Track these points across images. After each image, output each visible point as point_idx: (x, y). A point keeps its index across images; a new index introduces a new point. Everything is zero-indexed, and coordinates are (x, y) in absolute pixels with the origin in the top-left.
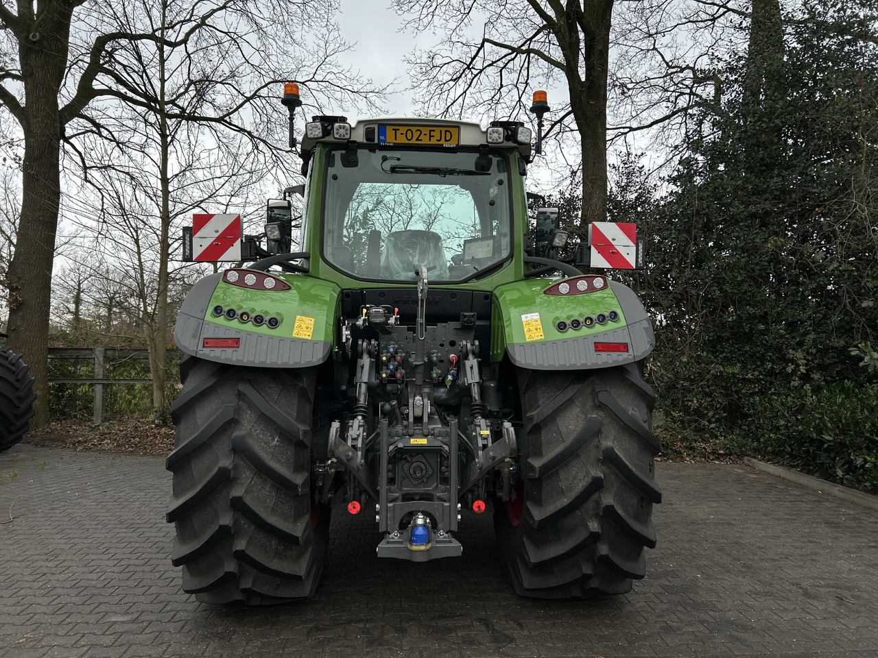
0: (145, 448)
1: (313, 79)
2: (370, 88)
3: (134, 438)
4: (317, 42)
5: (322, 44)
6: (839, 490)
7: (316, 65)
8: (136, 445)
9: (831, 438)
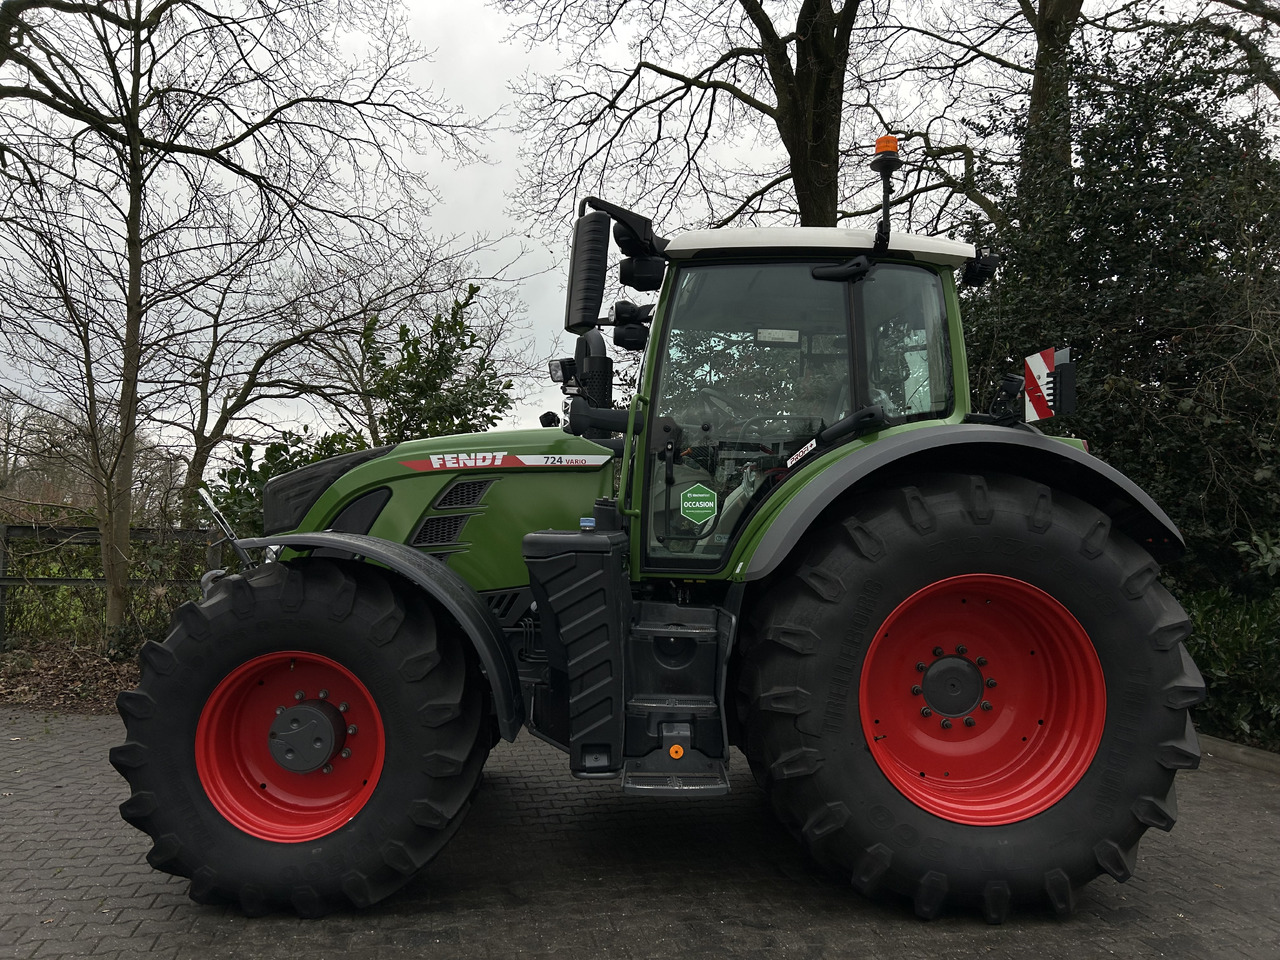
0: (96, 700)
1: (369, 101)
2: (459, 120)
3: (73, 681)
4: (374, 43)
5: (384, 47)
6: (1245, 753)
7: (374, 78)
8: (78, 694)
9: (1224, 675)
